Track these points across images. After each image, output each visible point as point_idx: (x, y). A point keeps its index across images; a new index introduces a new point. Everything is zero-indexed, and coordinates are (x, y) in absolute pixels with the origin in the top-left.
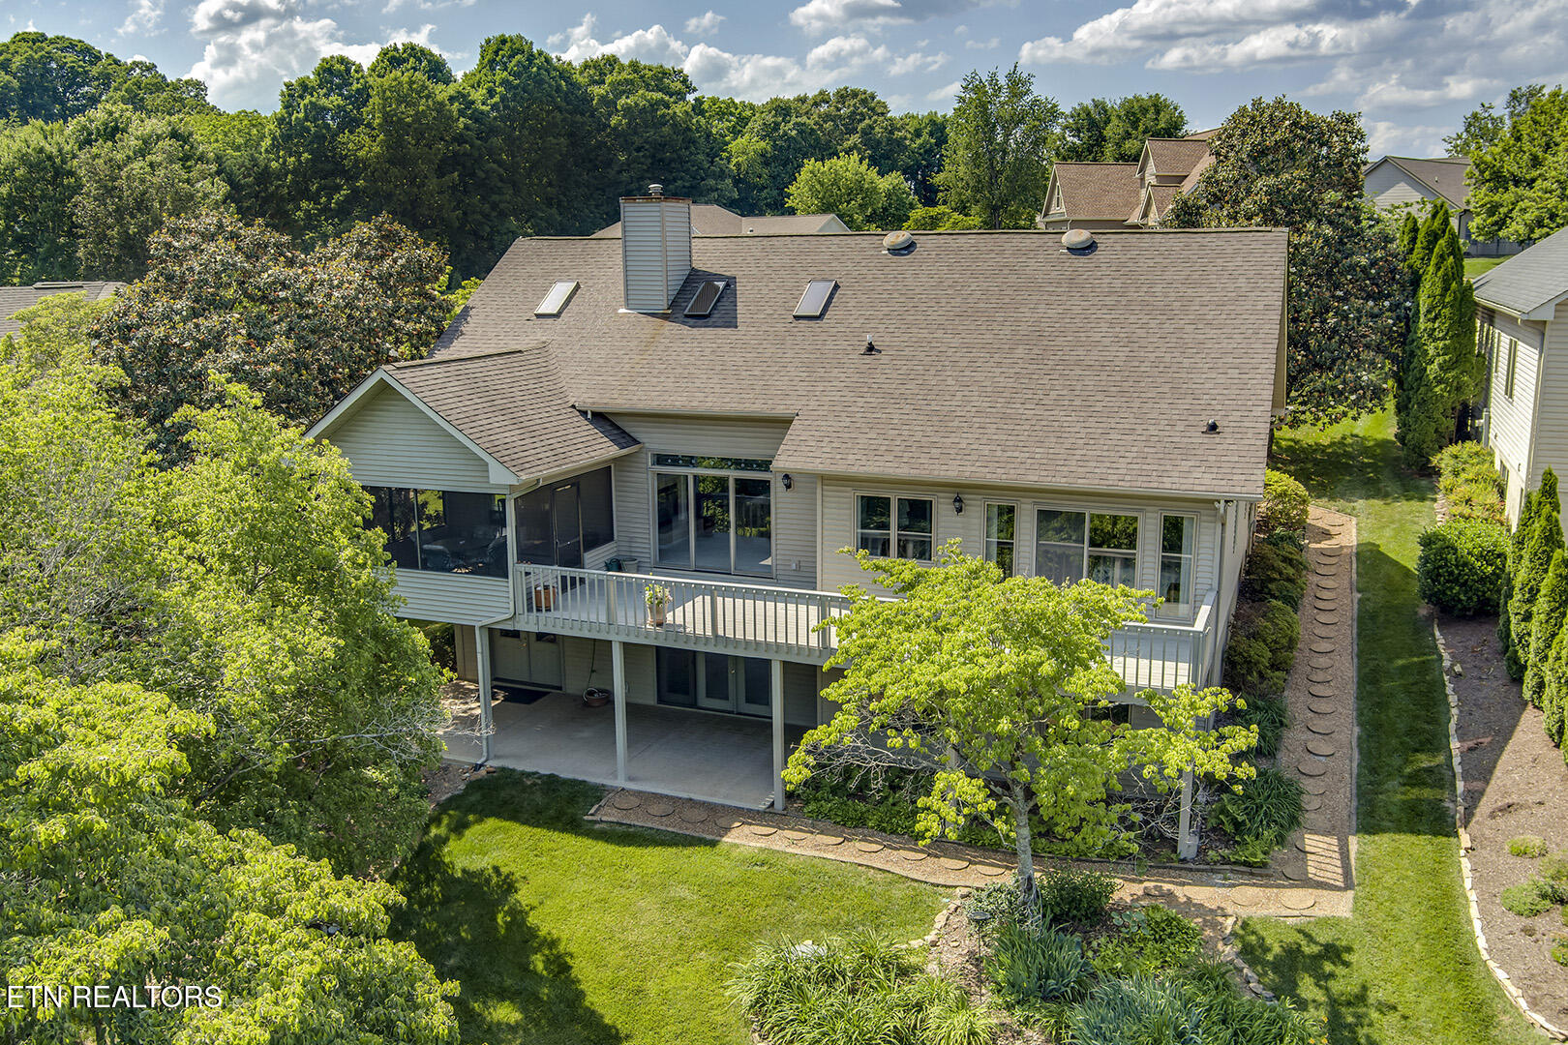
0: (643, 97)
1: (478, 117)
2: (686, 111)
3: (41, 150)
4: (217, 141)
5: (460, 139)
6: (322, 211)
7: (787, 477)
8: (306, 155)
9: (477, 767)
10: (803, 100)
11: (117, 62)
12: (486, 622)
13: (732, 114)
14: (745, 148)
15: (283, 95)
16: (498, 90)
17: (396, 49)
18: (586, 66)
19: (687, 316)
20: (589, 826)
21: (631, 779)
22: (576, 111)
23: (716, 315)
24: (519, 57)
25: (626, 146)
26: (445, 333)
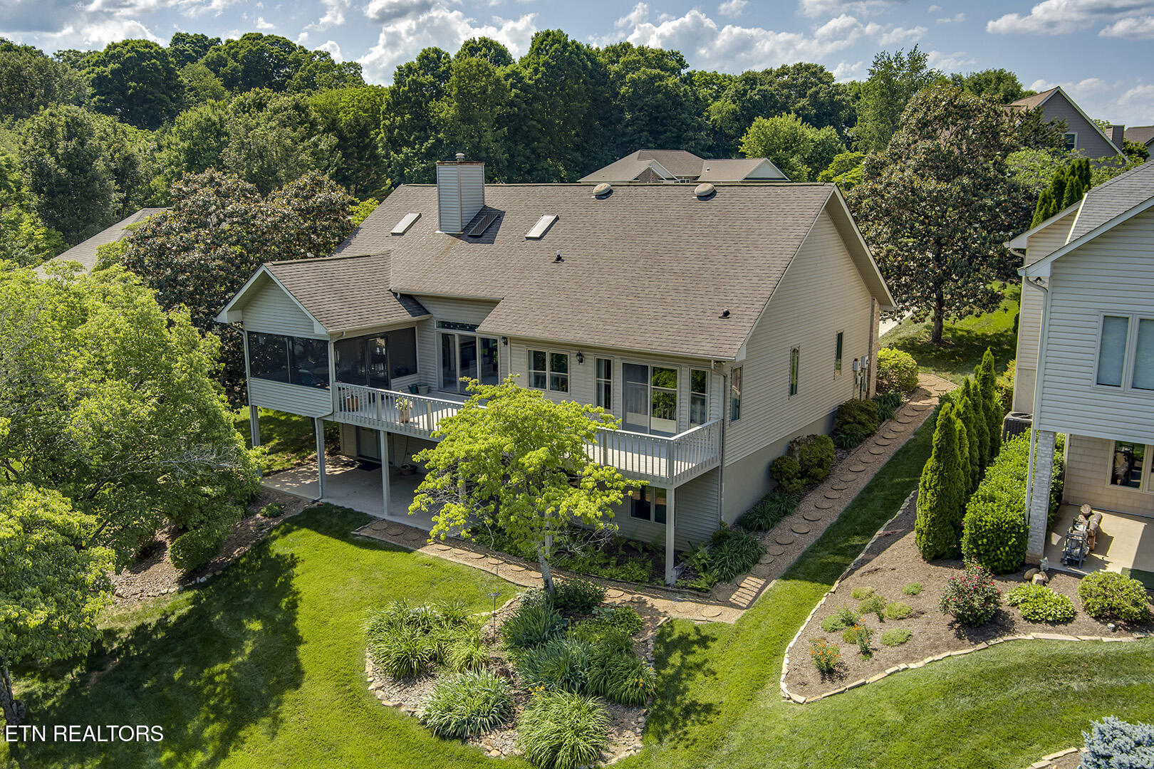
0: (644, 72)
1: (526, 89)
2: (675, 83)
3: (209, 120)
4: (353, 106)
5: (511, 104)
6: (415, 154)
7: (504, 338)
8: (408, 116)
9: (314, 502)
10: (768, 72)
11: (305, 52)
12: (320, 416)
13: (714, 84)
14: (719, 109)
15: (396, 75)
16: (541, 69)
17: (474, 42)
18: (607, 50)
19: (470, 236)
20: (352, 537)
21: (391, 514)
22: (598, 83)
23: (486, 236)
24: (556, 45)
25: (632, 108)
26: (342, 244)
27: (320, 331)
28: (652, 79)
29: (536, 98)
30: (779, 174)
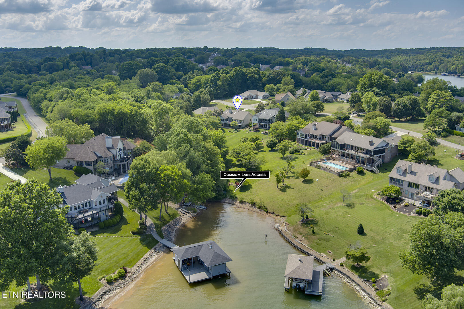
0: (251, 75)
4: (204, 80)
6: (215, 90)
13: (264, 74)
16: (234, 75)
24: (237, 71)
26: (223, 113)
27: (224, 119)
29: (233, 80)
30: (268, 95)
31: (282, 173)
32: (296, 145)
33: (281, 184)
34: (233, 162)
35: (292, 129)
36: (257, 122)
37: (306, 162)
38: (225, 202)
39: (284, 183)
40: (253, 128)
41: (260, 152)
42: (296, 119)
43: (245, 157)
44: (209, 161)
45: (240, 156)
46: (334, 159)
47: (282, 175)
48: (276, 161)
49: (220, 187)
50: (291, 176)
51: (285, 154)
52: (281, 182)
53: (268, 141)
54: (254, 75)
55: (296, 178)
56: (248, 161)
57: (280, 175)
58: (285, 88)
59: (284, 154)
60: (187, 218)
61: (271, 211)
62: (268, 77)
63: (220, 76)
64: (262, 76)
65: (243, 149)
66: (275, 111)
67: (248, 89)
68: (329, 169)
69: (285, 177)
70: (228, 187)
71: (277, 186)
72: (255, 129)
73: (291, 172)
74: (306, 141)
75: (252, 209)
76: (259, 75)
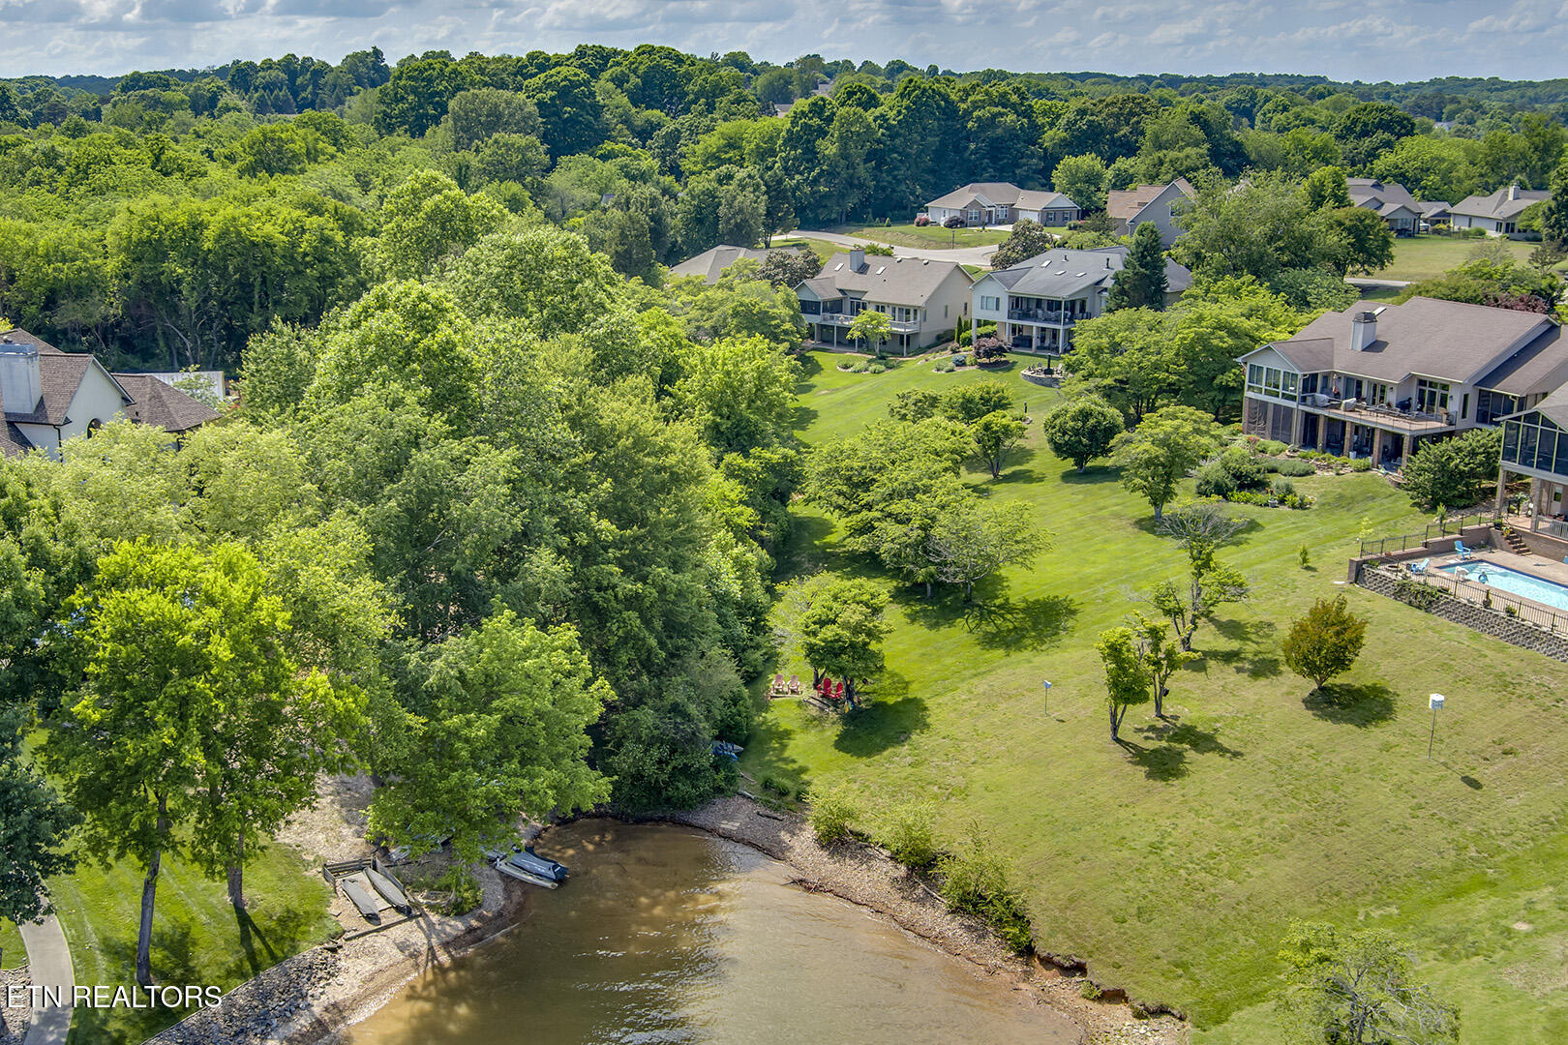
0: (988, 111)
1: (890, 128)
4: (755, 138)
6: (805, 181)
7: (869, 301)
8: (799, 150)
14: (1052, 137)
16: (904, 111)
22: (948, 118)
26: (818, 272)
27: (820, 299)
28: (995, 116)
29: (898, 135)
30: (1071, 204)
31: (1155, 634)
32: (1240, 446)
33: (1141, 714)
34: (832, 539)
35: (1209, 349)
36: (1001, 316)
37: (1319, 556)
38: (711, 831)
39: (1170, 707)
40: (978, 349)
41: (1008, 479)
42: (1235, 292)
43: (897, 507)
44: (605, 524)
45: (866, 498)
46: (1517, 542)
47: (1156, 648)
48: (1106, 541)
49: (687, 717)
50: (1214, 655)
51: (1168, 494)
52: (1140, 697)
53: (1056, 417)
54: (1002, 115)
55: (1256, 674)
56: (915, 534)
57: (1138, 646)
58: (1161, 163)
59: (1159, 498)
60: (383, 962)
61: (1060, 948)
62: (1070, 125)
63: (834, 114)
64: (1040, 120)
65: (893, 456)
66: (1108, 255)
67: (971, 175)
68: (1510, 612)
69: (1173, 666)
70: (763, 706)
71: (1115, 730)
72: (989, 354)
73: (1212, 620)
74: (1311, 421)
75: (908, 910)
76: (1029, 117)
